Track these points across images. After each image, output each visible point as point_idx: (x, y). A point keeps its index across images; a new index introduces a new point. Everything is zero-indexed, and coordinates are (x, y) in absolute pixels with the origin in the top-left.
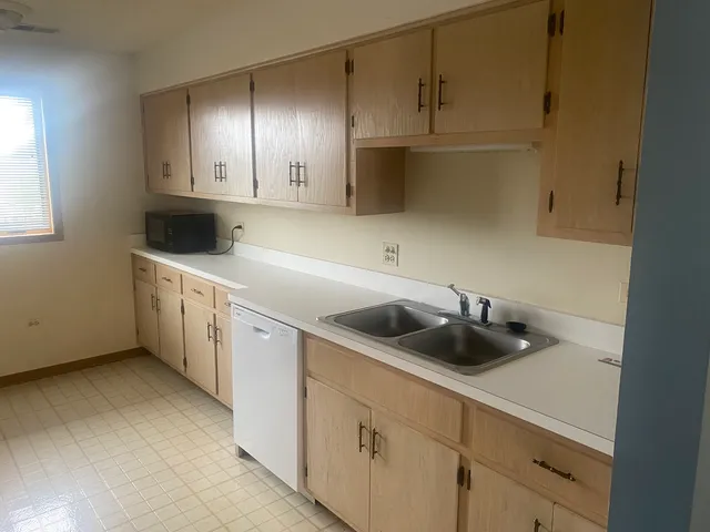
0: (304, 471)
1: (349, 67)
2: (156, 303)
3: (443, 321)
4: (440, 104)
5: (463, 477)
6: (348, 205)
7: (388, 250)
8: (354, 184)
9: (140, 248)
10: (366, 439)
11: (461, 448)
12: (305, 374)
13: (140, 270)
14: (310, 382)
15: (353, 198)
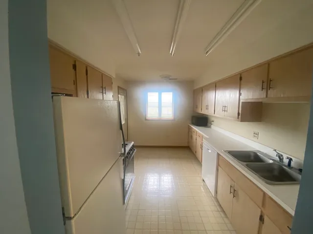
0: (216, 192)
1: (241, 79)
2: (192, 136)
3: (271, 161)
4: (270, 88)
5: (261, 219)
6: (238, 118)
7: (255, 133)
8: (240, 112)
9: (190, 124)
10: (232, 191)
11: (262, 208)
12: (218, 165)
13: (190, 129)
14: (219, 168)
15: (240, 116)
